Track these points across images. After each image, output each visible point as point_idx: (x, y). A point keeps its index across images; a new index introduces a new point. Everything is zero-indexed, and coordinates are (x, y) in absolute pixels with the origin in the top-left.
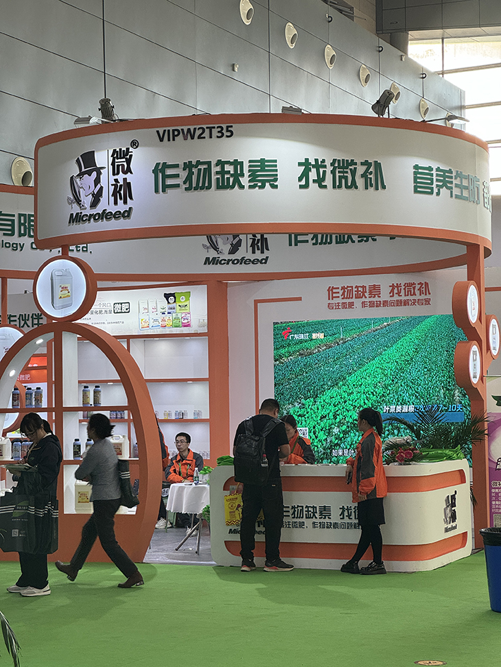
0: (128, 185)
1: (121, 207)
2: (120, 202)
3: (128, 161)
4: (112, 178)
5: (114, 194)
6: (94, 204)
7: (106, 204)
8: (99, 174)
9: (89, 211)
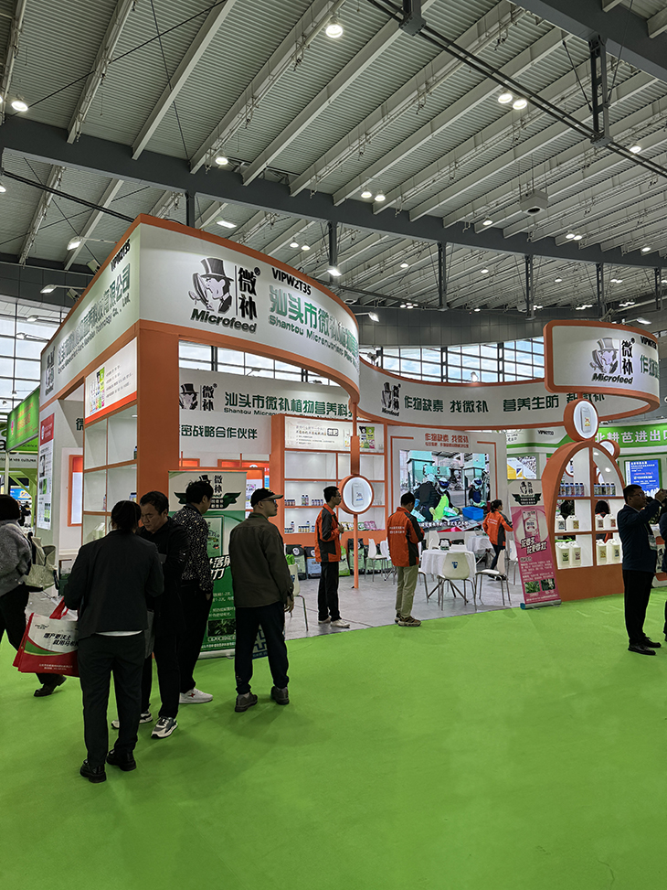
0: (630, 364)
1: (626, 376)
2: (627, 373)
3: (630, 349)
4: (623, 357)
5: (624, 367)
6: (612, 371)
7: (619, 372)
8: (615, 353)
9: (608, 374)
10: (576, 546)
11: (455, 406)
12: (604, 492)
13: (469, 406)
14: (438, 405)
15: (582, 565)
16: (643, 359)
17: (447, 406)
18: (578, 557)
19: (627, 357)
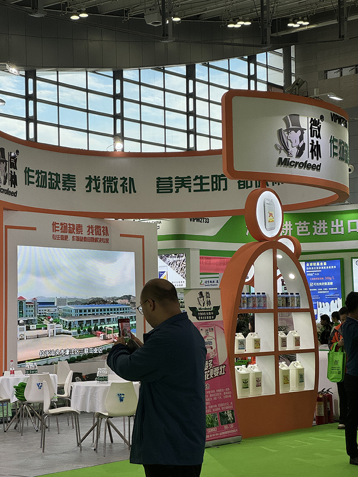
10: (256, 370)
11: (92, 183)
12: (287, 304)
13: (110, 184)
14: (69, 182)
15: (263, 394)
16: (332, 140)
17: (81, 183)
18: (258, 383)
19: (315, 139)
